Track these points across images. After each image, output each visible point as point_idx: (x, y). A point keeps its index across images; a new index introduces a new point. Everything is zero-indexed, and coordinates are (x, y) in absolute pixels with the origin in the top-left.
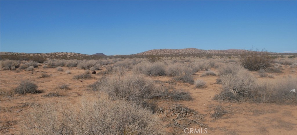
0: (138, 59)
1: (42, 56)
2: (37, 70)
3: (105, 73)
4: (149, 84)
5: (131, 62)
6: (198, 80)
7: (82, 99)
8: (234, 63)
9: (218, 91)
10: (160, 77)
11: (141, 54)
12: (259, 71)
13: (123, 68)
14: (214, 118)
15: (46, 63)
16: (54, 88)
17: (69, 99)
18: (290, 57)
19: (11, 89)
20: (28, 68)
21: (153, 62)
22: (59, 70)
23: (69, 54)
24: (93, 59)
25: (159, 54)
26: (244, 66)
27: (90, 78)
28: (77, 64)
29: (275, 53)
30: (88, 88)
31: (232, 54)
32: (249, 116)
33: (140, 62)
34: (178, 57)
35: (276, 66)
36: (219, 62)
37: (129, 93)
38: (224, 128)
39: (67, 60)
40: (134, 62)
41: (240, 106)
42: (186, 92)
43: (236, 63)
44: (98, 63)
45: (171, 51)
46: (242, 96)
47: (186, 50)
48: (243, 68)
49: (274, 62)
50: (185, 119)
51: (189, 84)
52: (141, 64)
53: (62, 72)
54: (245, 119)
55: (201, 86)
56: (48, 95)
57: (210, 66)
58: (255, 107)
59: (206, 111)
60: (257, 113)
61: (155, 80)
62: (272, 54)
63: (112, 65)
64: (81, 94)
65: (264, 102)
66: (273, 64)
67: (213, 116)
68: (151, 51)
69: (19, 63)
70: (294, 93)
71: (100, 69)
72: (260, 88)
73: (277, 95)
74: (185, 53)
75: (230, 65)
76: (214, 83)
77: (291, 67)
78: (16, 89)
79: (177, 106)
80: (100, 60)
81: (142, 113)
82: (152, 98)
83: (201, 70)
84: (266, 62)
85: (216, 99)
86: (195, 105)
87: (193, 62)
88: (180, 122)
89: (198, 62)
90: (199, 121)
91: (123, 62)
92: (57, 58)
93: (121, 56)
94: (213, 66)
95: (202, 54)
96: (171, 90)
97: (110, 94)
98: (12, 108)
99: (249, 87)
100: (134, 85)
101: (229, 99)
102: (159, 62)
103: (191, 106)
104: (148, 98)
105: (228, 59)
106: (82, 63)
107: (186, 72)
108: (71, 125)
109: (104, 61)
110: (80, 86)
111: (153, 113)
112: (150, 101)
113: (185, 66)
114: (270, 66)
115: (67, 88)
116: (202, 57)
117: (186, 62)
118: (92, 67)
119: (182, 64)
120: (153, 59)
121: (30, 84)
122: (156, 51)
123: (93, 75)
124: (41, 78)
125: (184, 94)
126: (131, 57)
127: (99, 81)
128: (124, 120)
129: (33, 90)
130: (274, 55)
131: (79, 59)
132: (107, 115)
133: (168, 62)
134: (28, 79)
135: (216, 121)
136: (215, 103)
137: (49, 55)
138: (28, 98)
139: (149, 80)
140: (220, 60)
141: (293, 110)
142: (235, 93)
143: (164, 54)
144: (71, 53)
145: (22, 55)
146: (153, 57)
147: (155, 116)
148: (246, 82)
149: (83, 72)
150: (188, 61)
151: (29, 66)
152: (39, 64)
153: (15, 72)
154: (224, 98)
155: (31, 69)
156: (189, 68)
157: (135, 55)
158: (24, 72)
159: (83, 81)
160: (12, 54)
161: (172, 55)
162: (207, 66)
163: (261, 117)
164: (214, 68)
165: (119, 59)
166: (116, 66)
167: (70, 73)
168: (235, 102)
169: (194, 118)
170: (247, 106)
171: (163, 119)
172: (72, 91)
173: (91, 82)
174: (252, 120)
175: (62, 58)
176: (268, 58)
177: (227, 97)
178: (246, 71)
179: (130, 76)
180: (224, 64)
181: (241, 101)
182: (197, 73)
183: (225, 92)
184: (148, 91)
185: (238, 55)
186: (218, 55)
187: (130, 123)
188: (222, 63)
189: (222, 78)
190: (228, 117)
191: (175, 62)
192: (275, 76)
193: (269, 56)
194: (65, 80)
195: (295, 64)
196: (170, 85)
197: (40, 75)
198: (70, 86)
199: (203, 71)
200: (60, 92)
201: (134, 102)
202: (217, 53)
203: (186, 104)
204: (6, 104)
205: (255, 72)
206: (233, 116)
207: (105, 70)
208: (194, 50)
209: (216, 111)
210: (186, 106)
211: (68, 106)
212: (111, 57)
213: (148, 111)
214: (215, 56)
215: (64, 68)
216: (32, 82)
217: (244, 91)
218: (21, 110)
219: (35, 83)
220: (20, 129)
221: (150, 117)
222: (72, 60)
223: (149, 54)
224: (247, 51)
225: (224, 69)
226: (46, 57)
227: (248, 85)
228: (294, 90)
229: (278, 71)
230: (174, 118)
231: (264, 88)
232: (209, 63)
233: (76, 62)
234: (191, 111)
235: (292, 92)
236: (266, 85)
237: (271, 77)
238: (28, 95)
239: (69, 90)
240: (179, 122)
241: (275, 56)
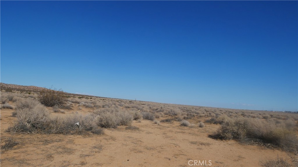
8: (33, 98)
9: (12, 123)
12: (53, 107)
14: (4, 150)
18: (80, 98)
31: (33, 90)
32: (39, 146)
35: (68, 104)
36: (18, 96)
38: (13, 158)
41: (32, 137)
43: (35, 98)
46: (35, 128)
48: (40, 103)
49: (67, 101)
54: (35, 149)
57: (8, 100)
58: (45, 137)
60: (46, 142)
62: (66, 94)
65: (54, 133)
66: (66, 102)
67: (3, 147)
70: (78, 125)
72: (52, 122)
73: (65, 127)
75: (29, 101)
76: (9, 116)
77: (79, 106)
84: (60, 100)
85: (8, 131)
94: (11, 99)
95: (2, 87)
99: (43, 120)
101: (22, 131)
105: (28, 95)
114: (63, 104)
135: (6, 152)
136: (8, 136)
140: (19, 94)
141: (75, 138)
142: (29, 125)
148: (41, 116)
154: (17, 131)
162: (4, 99)
163: (49, 146)
164: (12, 102)
168: (28, 134)
170: (39, 137)
174: (41, 149)
176: (63, 97)
177: (20, 129)
178: (42, 106)
180: (23, 99)
181: (33, 132)
183: (19, 125)
186: (18, 90)
188: (20, 98)
189: (18, 111)
190: (19, 148)
192: (66, 112)
193: (64, 95)
195: (82, 104)
202: (18, 88)
205: (50, 108)
206: (24, 147)
209: (7, 143)
214: (15, 91)
217: (37, 124)
225: (22, 103)
227: (42, 118)
228: (78, 123)
229: (69, 108)
231: (55, 122)
232: (8, 97)
235: (76, 124)
236: (57, 119)
237: (63, 113)
241: (69, 95)
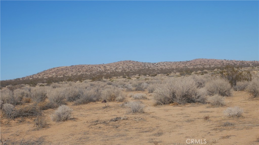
11: (35, 77)
25: (70, 74)
45: (90, 68)
47: (118, 64)
68: (53, 70)
74: (117, 70)
122: (62, 70)
143: (79, 74)
157: (23, 78)
223: (50, 76)
224: (225, 62)
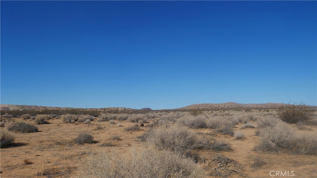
0: (181, 113)
1: (97, 111)
2: (93, 123)
3: (152, 126)
4: (192, 136)
5: (175, 115)
6: (238, 132)
7: (132, 149)
8: (272, 116)
9: (257, 142)
10: (202, 129)
11: (184, 108)
12: (297, 124)
13: (168, 121)
14: (254, 168)
15: (101, 117)
16: (108, 138)
17: (121, 149)
19: (71, 140)
20: (85, 121)
21: (195, 115)
22: (111, 123)
23: (120, 109)
24: (141, 113)
25: (201, 108)
26: (282, 119)
27: (139, 130)
28: (127, 118)
29: (313, 106)
30: (137, 139)
31: (270, 107)
32: (288, 167)
33: (183, 116)
34: (219, 111)
35: (314, 119)
36: (257, 115)
37: (174, 144)
39: (118, 114)
40: (178, 116)
41: (279, 157)
42: (226, 143)
43: (275, 116)
44: (145, 116)
45: (211, 105)
46: (281, 148)
47: (226, 104)
48: (281, 121)
49: (312, 115)
50: (226, 168)
51: (229, 136)
52: (184, 117)
53: (114, 125)
55: (241, 137)
56: (102, 145)
57: (249, 119)
58: (294, 158)
59: (245, 161)
60: (296, 164)
61: (197, 132)
62: (309, 107)
63: (158, 119)
64: (131, 144)
65: (303, 153)
66: (311, 117)
67: (253, 166)
68: (193, 106)
69: (78, 117)
71: (147, 122)
72: (299, 141)
74: (225, 107)
75: (269, 118)
76: (253, 135)
78: (76, 140)
79: (218, 157)
80: (147, 114)
81: (186, 162)
82: (195, 149)
83: (240, 123)
84: (304, 115)
85: (255, 150)
86: (234, 156)
87: (232, 115)
88: (222, 172)
89: (237, 115)
90: (239, 171)
91: (168, 116)
92: (109, 112)
93: (166, 110)
94: (252, 119)
95: (241, 107)
96: (212, 142)
97: (157, 145)
98: (72, 156)
99: (288, 139)
100: (178, 137)
101: (268, 150)
102: (201, 115)
103: (231, 157)
104: (191, 149)
105: (266, 113)
106: (131, 116)
107: (226, 124)
108: (122, 172)
109: (151, 114)
110: (130, 137)
111: (196, 162)
112: (193, 152)
113: (225, 119)
114: (308, 119)
115: (119, 139)
116: (240, 111)
117: (226, 115)
118: (141, 120)
119: (222, 117)
120: (195, 113)
121: (87, 135)
122: (197, 105)
123: (141, 128)
124: (96, 130)
125: (225, 145)
126: (175, 111)
127: (146, 133)
128: (170, 169)
129: (89, 140)
130: (312, 109)
131: (129, 113)
132: (154, 164)
133: (209, 116)
134: (85, 131)
135: (256, 171)
136: (255, 155)
137: (103, 110)
138: (85, 147)
139: (192, 132)
140: (258, 113)
142: (273, 145)
143: (205, 108)
144: (122, 108)
145: (80, 110)
146: (195, 111)
147: (198, 166)
148: (285, 134)
149: (133, 124)
150: (228, 114)
151: (86, 119)
152: (94, 118)
153: (74, 124)
154: (263, 150)
155: (88, 122)
156: (229, 121)
157: (178, 109)
158: (82, 125)
159: (132, 133)
160: (72, 109)
161: (212, 109)
162: (246, 119)
163: (300, 168)
164: (253, 121)
165: (164, 113)
166: (161, 119)
167: (121, 126)
168: (274, 153)
169: (235, 168)
170: (286, 157)
171: (206, 169)
172: (123, 142)
173: (140, 134)
175: (115, 112)
176: (306, 111)
177: (266, 149)
178: (284, 124)
179: (174, 129)
180: (262, 117)
181: (280, 152)
182: (236, 126)
183: (264, 144)
184: (191, 142)
185: (276, 108)
186: (256, 109)
187: (175, 171)
188: (260, 116)
189: (260, 130)
190: (268, 168)
191: (216, 115)
192: (314, 129)
193: (307, 109)
194: (117, 131)
196: (211, 137)
197: (95, 127)
198: (121, 137)
199: (242, 124)
200: (113, 142)
201: (178, 153)
202: (255, 107)
203: (227, 155)
204: (67, 153)
205: (293, 125)
206: (272, 167)
207: (151, 123)
208: (233, 104)
209: (256, 162)
210: (227, 156)
211: (120, 155)
212: (157, 111)
213: (192, 161)
214: (253, 110)
215: (115, 121)
216: (89, 133)
217: (283, 143)
218: (80, 158)
219: (91, 134)
220: (79, 174)
221: (194, 166)
222: (123, 114)
223: (191, 108)
224: (284, 105)
225: (263, 122)
226: (100, 112)
227: (287, 137)
230: (215, 167)
231: (303, 141)
232: (248, 117)
233: (126, 116)
234: (232, 161)
236: (304, 137)
237: (310, 130)
238: (86, 144)
239: (121, 140)
240: (220, 171)
